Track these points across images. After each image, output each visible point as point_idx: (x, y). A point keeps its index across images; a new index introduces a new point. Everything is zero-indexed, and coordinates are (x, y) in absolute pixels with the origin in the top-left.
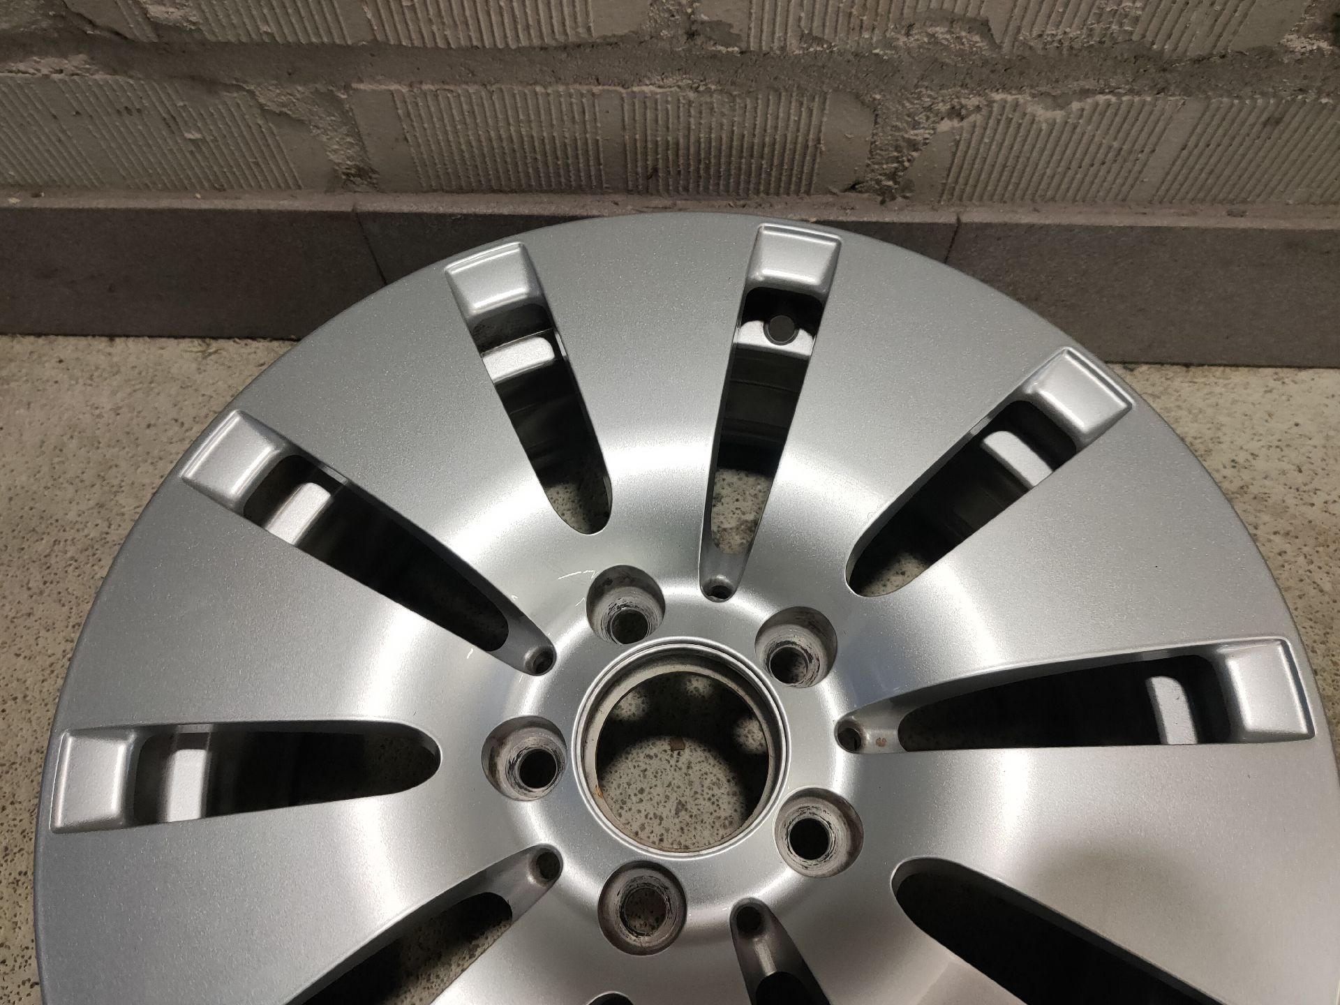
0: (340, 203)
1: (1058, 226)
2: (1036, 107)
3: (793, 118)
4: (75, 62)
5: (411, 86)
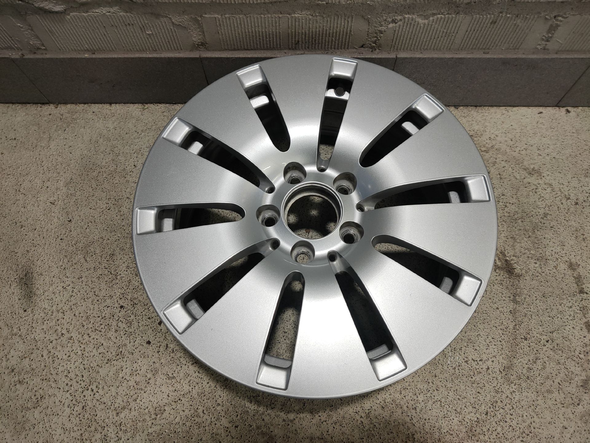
0: (195, 54)
1: (428, 58)
2: (419, 19)
3: (343, 24)
4: (115, 9)
5: (222, 15)
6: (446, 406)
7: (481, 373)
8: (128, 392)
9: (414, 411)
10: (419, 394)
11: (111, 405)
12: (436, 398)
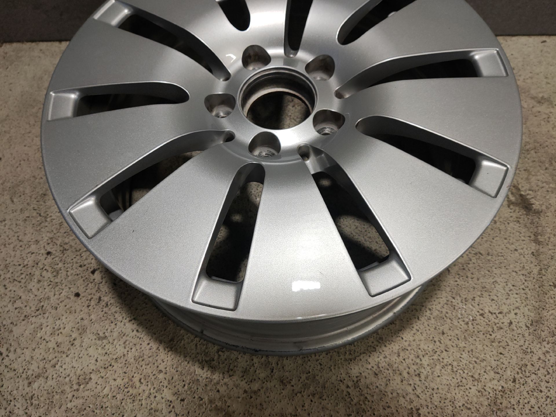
6: (459, 371)
7: (502, 328)
8: (46, 356)
9: (417, 379)
10: (423, 356)
11: (23, 373)
12: (445, 361)
